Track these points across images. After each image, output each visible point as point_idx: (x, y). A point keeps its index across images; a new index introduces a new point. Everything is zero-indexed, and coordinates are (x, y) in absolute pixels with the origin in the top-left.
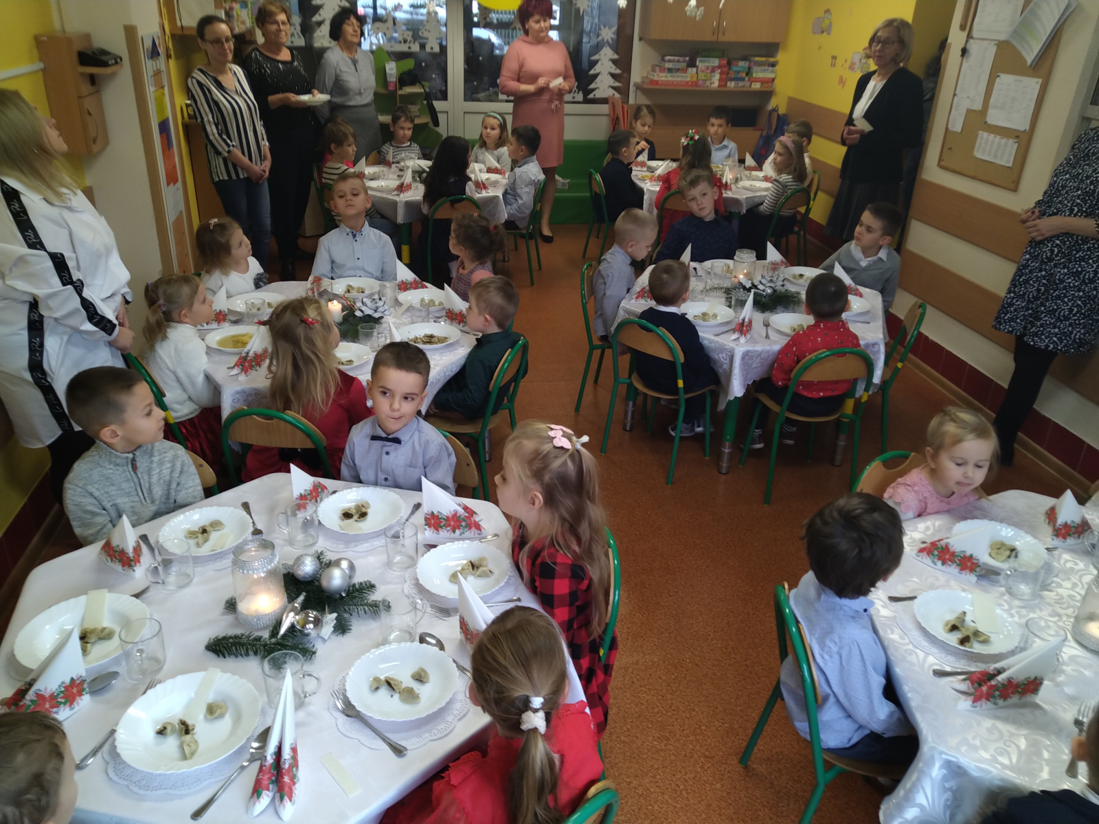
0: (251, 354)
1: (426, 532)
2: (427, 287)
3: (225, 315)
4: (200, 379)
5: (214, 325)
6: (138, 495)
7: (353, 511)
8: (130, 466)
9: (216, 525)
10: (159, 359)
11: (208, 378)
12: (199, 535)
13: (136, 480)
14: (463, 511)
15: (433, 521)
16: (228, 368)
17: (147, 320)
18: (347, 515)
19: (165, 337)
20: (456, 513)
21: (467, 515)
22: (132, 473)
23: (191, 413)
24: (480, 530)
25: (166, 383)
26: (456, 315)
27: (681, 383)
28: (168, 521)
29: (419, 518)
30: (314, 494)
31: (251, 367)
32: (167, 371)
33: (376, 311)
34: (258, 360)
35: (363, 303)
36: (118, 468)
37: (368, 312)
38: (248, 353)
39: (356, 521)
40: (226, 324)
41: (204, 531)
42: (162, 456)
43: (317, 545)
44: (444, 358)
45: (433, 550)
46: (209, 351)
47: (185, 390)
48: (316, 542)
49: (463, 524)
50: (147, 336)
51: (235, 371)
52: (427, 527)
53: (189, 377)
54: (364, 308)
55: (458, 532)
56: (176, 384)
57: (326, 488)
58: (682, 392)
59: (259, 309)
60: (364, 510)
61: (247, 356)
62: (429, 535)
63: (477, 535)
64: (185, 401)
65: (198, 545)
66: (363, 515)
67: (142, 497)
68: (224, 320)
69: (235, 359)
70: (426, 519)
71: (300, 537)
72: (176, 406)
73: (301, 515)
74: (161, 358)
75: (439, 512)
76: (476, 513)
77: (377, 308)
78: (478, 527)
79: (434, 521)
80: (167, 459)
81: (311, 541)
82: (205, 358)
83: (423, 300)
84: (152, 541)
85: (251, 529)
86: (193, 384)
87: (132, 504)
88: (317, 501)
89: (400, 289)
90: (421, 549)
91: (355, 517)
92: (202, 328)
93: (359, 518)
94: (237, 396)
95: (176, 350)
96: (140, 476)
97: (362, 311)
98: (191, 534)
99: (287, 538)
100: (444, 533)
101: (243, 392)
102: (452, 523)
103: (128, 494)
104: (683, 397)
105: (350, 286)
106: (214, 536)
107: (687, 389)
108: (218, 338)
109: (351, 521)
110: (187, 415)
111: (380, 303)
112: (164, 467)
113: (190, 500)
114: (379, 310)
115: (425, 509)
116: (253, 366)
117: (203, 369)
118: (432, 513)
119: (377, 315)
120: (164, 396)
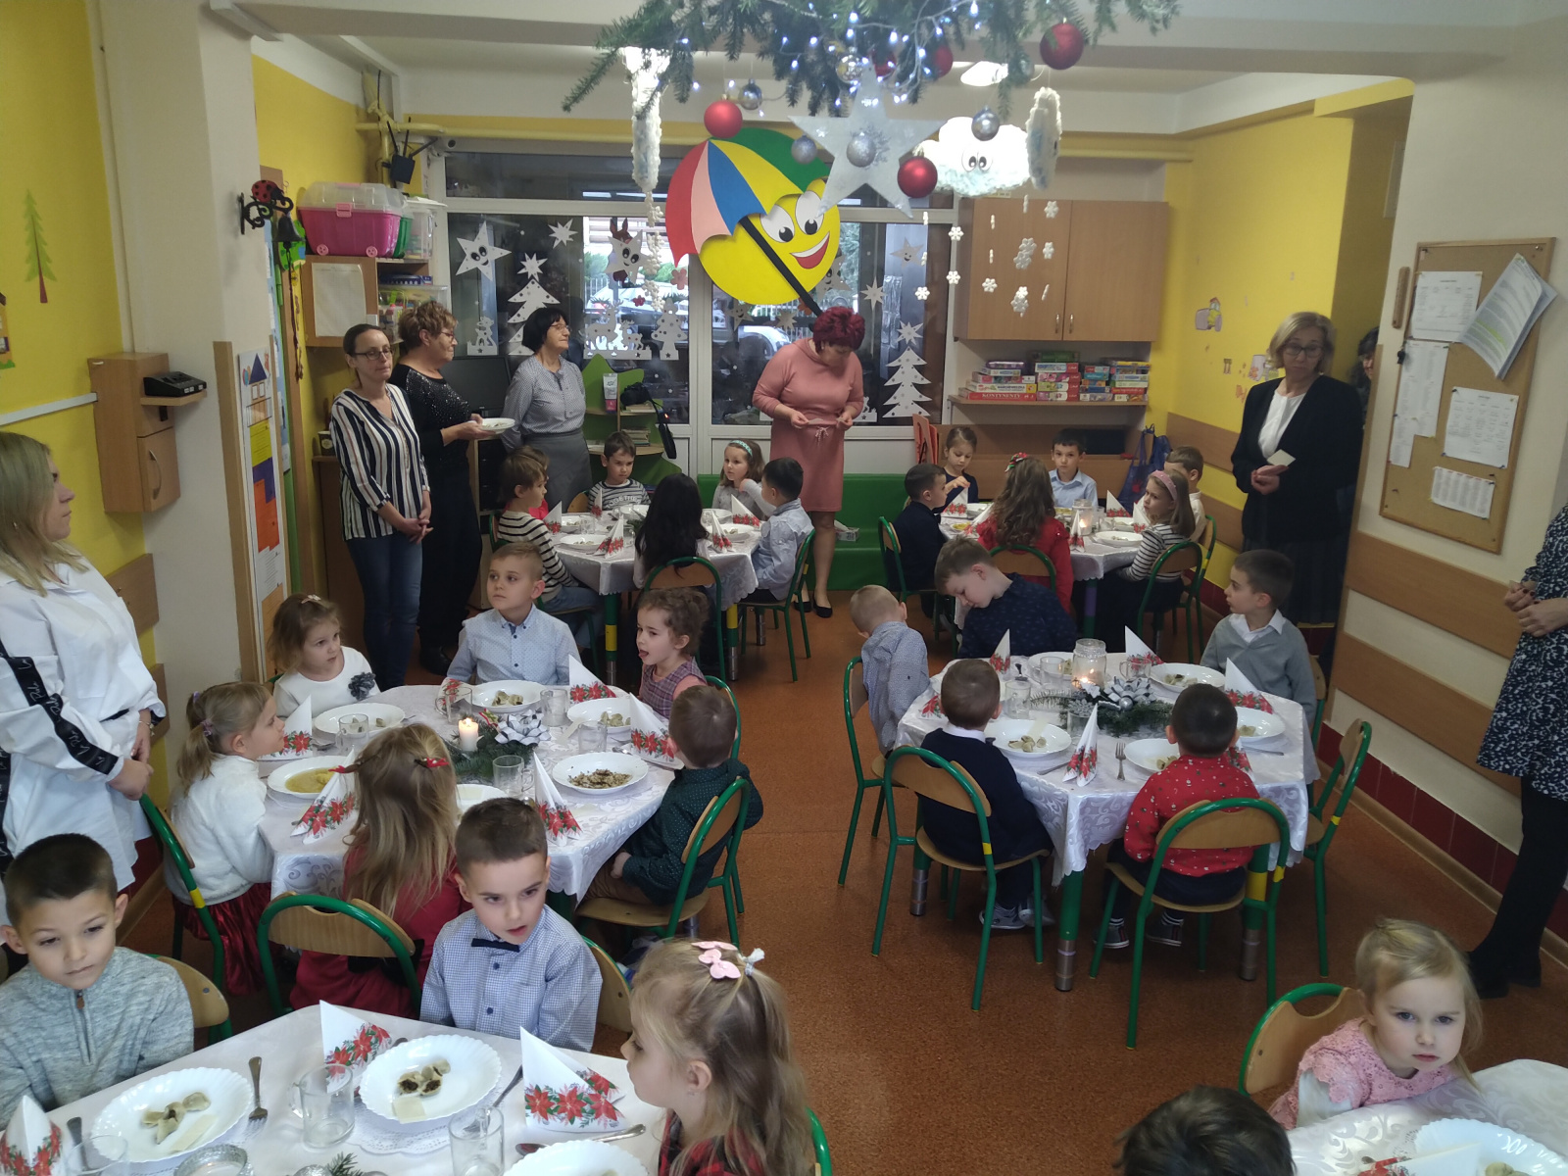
0: (327, 804)
1: (527, 1118)
2: (614, 696)
3: (309, 739)
4: (251, 840)
5: (291, 754)
6: (79, 1047)
7: (418, 1079)
8: (73, 999)
9: (195, 1101)
10: (192, 810)
11: (262, 838)
12: (160, 1122)
13: (79, 1023)
14: (587, 1085)
15: (538, 1102)
16: (293, 824)
17: (184, 747)
18: (408, 1085)
19: (208, 773)
20: (575, 1089)
21: (593, 1092)
22: (75, 1010)
23: (235, 891)
24: (615, 1119)
25: (198, 845)
26: (646, 739)
27: (988, 849)
28: (119, 1094)
29: (518, 1095)
30: (362, 1048)
31: (324, 823)
32: (202, 828)
33: (526, 735)
34: (337, 811)
35: (508, 723)
36: (54, 1002)
37: (515, 736)
38: (322, 802)
39: (421, 1095)
40: (309, 753)
41: (172, 1114)
42: (136, 984)
43: (349, 1140)
44: (617, 809)
45: (529, 1156)
46: (271, 796)
47: (227, 858)
48: (348, 1136)
49: (587, 1107)
50: (181, 772)
51: (302, 829)
52: (529, 1111)
53: (233, 836)
54: (508, 731)
55: (578, 1121)
56: (213, 847)
57: (387, 1036)
58: (990, 862)
59: (360, 730)
60: (435, 1077)
61: (320, 806)
62: (532, 1125)
63: (609, 1128)
64: (227, 874)
65: (156, 1140)
66: (433, 1086)
67: (85, 1052)
68: (306, 746)
69: (304, 808)
70: (528, 1098)
71: (324, 1125)
72: (211, 881)
73: (335, 1085)
74: (195, 808)
75: (547, 1087)
76: (613, 1087)
77: (529, 730)
78: (611, 1112)
79: (541, 1102)
80: (143, 988)
81: (341, 1134)
82: (261, 808)
83: (605, 715)
84: (84, 1131)
85: (250, 1108)
86: (239, 847)
87: (66, 1064)
88: (366, 1060)
89: (574, 698)
90: (511, 1153)
91: (420, 1090)
92: (272, 758)
93: (426, 1091)
94: (297, 868)
95: (217, 796)
96: (88, 1016)
97: (506, 735)
98: (151, 1118)
99: (301, 1126)
100: (556, 1123)
101: (307, 861)
102: (569, 1106)
103: (64, 1047)
104: (993, 869)
105: (502, 694)
106: (188, 1121)
107: (998, 857)
108: (288, 776)
109: (414, 1094)
110: (228, 894)
111: (534, 723)
112: (135, 1002)
113: (168, 1056)
114: (532, 733)
115: (527, 1081)
116: (328, 822)
117: (255, 825)
118: (537, 1088)
119: (527, 742)
120: (192, 866)
